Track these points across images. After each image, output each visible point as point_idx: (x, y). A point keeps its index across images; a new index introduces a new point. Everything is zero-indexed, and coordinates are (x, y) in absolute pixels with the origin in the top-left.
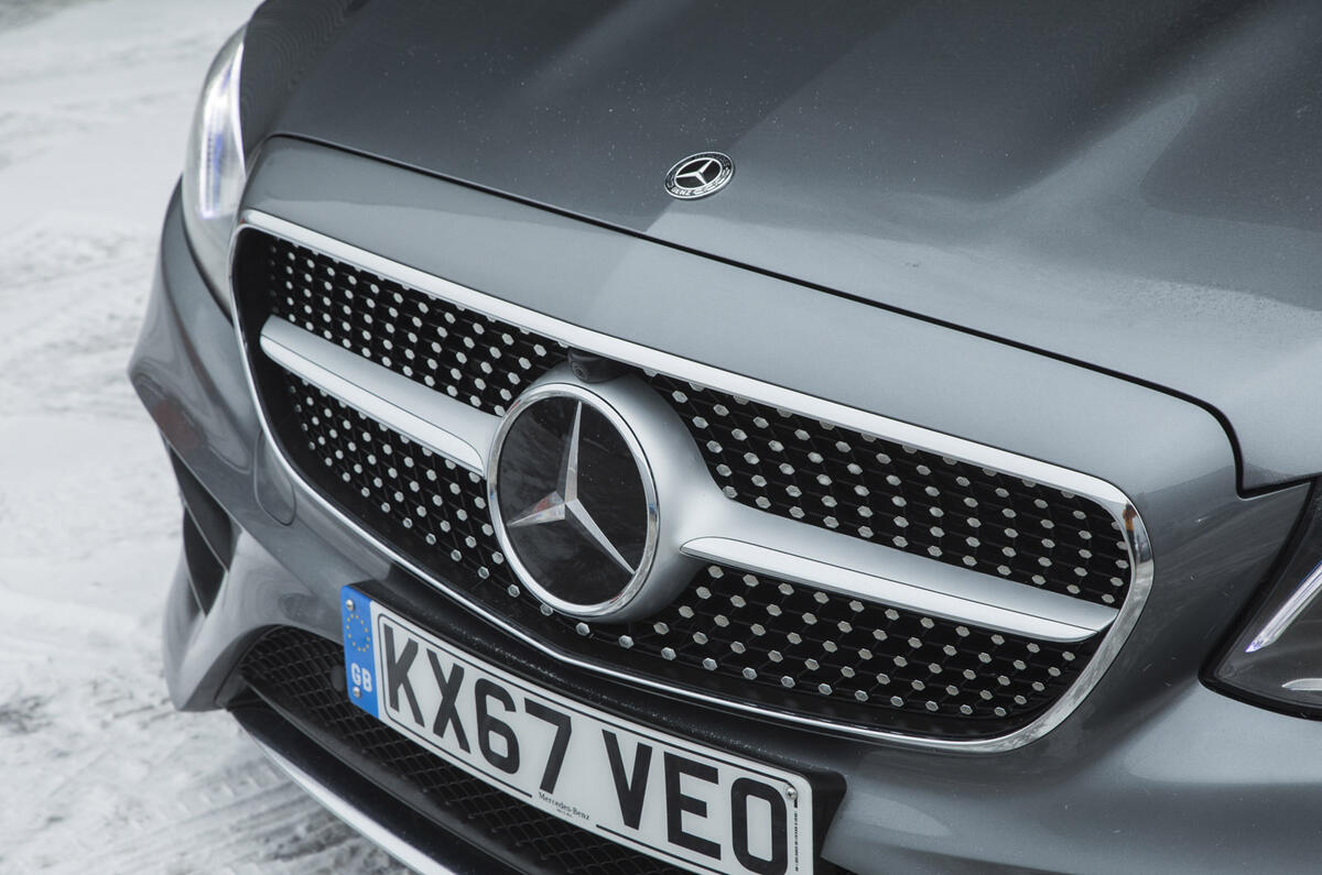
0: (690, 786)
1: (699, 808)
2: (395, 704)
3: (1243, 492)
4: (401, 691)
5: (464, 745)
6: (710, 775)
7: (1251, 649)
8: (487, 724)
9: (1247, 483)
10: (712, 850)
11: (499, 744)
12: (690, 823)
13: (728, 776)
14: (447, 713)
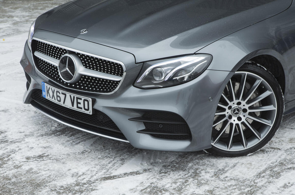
0: (79, 101)
1: (80, 103)
2: (48, 96)
3: (136, 63)
4: (48, 94)
5: (55, 100)
6: (81, 99)
7: (138, 82)
8: (57, 96)
9: (136, 62)
10: (81, 108)
11: (59, 99)
12: (79, 105)
13: (83, 99)
14: (53, 96)
